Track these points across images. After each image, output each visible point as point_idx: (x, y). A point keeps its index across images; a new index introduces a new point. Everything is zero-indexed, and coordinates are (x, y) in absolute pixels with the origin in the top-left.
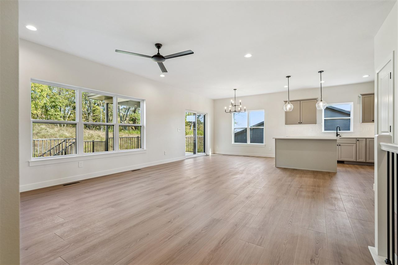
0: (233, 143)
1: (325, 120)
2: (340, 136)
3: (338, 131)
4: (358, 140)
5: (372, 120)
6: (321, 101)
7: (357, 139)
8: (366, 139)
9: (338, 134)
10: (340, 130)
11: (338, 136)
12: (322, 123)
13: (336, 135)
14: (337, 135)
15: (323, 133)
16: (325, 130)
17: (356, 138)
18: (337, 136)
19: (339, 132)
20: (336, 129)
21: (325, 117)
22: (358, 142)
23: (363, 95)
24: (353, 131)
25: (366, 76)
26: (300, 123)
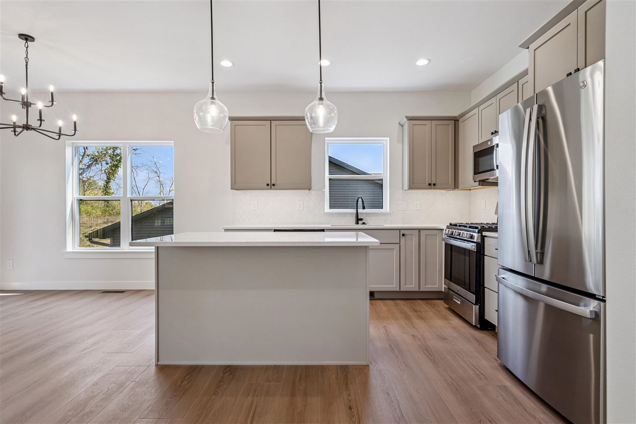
0: (70, 248)
1: (330, 179)
2: (364, 223)
3: (360, 210)
4: (403, 235)
5: (427, 184)
6: (321, 99)
7: (402, 232)
8: (419, 230)
9: (359, 217)
10: (364, 208)
11: (359, 222)
12: (324, 188)
13: (354, 219)
14: (358, 220)
15: (327, 213)
16: (331, 207)
17: (400, 230)
18: (357, 223)
19: (361, 214)
20: (356, 205)
21: (330, 173)
22: (403, 239)
23: (410, 119)
24: (388, 211)
25: (422, 62)
26: (271, 186)
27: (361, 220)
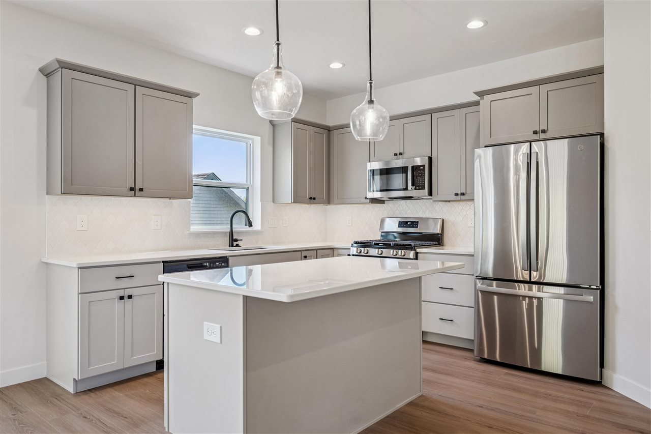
2: (237, 245)
5: (308, 197)
7: (303, 254)
8: (317, 250)
9: (234, 237)
17: (301, 251)
18: (232, 245)
23: (294, 121)
24: (260, 229)
25: (336, 65)
26: (135, 190)
27: (236, 240)
